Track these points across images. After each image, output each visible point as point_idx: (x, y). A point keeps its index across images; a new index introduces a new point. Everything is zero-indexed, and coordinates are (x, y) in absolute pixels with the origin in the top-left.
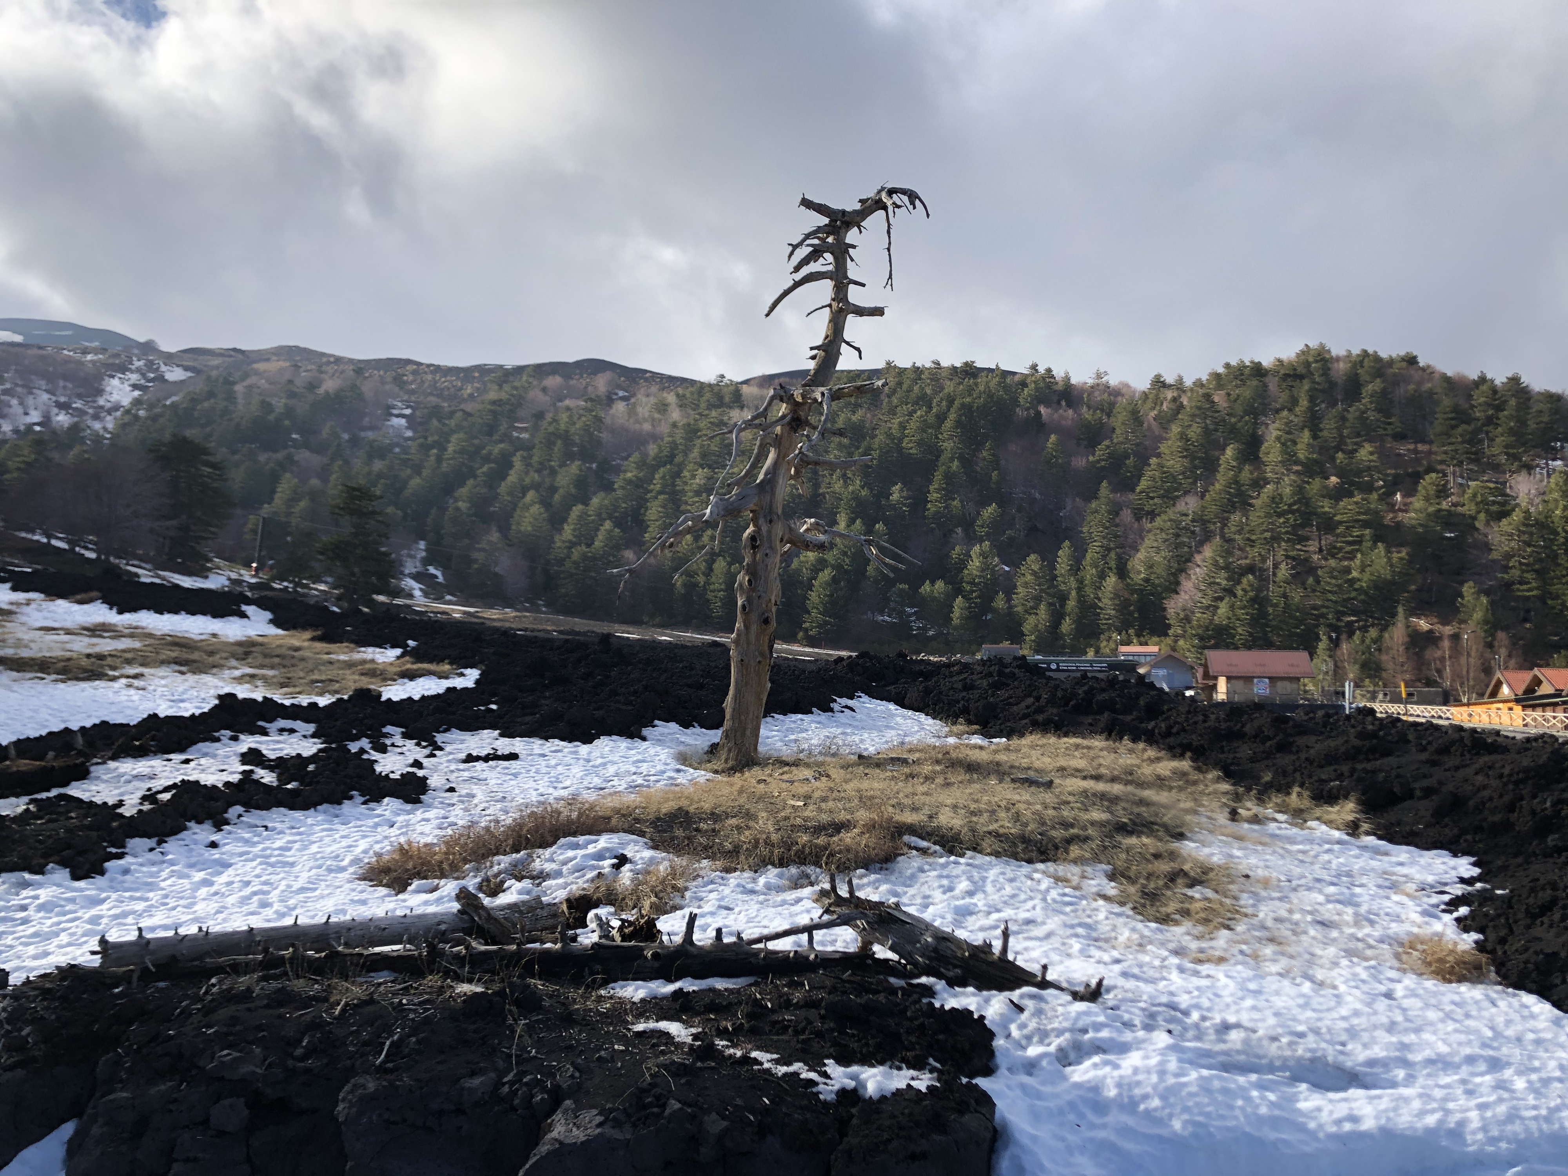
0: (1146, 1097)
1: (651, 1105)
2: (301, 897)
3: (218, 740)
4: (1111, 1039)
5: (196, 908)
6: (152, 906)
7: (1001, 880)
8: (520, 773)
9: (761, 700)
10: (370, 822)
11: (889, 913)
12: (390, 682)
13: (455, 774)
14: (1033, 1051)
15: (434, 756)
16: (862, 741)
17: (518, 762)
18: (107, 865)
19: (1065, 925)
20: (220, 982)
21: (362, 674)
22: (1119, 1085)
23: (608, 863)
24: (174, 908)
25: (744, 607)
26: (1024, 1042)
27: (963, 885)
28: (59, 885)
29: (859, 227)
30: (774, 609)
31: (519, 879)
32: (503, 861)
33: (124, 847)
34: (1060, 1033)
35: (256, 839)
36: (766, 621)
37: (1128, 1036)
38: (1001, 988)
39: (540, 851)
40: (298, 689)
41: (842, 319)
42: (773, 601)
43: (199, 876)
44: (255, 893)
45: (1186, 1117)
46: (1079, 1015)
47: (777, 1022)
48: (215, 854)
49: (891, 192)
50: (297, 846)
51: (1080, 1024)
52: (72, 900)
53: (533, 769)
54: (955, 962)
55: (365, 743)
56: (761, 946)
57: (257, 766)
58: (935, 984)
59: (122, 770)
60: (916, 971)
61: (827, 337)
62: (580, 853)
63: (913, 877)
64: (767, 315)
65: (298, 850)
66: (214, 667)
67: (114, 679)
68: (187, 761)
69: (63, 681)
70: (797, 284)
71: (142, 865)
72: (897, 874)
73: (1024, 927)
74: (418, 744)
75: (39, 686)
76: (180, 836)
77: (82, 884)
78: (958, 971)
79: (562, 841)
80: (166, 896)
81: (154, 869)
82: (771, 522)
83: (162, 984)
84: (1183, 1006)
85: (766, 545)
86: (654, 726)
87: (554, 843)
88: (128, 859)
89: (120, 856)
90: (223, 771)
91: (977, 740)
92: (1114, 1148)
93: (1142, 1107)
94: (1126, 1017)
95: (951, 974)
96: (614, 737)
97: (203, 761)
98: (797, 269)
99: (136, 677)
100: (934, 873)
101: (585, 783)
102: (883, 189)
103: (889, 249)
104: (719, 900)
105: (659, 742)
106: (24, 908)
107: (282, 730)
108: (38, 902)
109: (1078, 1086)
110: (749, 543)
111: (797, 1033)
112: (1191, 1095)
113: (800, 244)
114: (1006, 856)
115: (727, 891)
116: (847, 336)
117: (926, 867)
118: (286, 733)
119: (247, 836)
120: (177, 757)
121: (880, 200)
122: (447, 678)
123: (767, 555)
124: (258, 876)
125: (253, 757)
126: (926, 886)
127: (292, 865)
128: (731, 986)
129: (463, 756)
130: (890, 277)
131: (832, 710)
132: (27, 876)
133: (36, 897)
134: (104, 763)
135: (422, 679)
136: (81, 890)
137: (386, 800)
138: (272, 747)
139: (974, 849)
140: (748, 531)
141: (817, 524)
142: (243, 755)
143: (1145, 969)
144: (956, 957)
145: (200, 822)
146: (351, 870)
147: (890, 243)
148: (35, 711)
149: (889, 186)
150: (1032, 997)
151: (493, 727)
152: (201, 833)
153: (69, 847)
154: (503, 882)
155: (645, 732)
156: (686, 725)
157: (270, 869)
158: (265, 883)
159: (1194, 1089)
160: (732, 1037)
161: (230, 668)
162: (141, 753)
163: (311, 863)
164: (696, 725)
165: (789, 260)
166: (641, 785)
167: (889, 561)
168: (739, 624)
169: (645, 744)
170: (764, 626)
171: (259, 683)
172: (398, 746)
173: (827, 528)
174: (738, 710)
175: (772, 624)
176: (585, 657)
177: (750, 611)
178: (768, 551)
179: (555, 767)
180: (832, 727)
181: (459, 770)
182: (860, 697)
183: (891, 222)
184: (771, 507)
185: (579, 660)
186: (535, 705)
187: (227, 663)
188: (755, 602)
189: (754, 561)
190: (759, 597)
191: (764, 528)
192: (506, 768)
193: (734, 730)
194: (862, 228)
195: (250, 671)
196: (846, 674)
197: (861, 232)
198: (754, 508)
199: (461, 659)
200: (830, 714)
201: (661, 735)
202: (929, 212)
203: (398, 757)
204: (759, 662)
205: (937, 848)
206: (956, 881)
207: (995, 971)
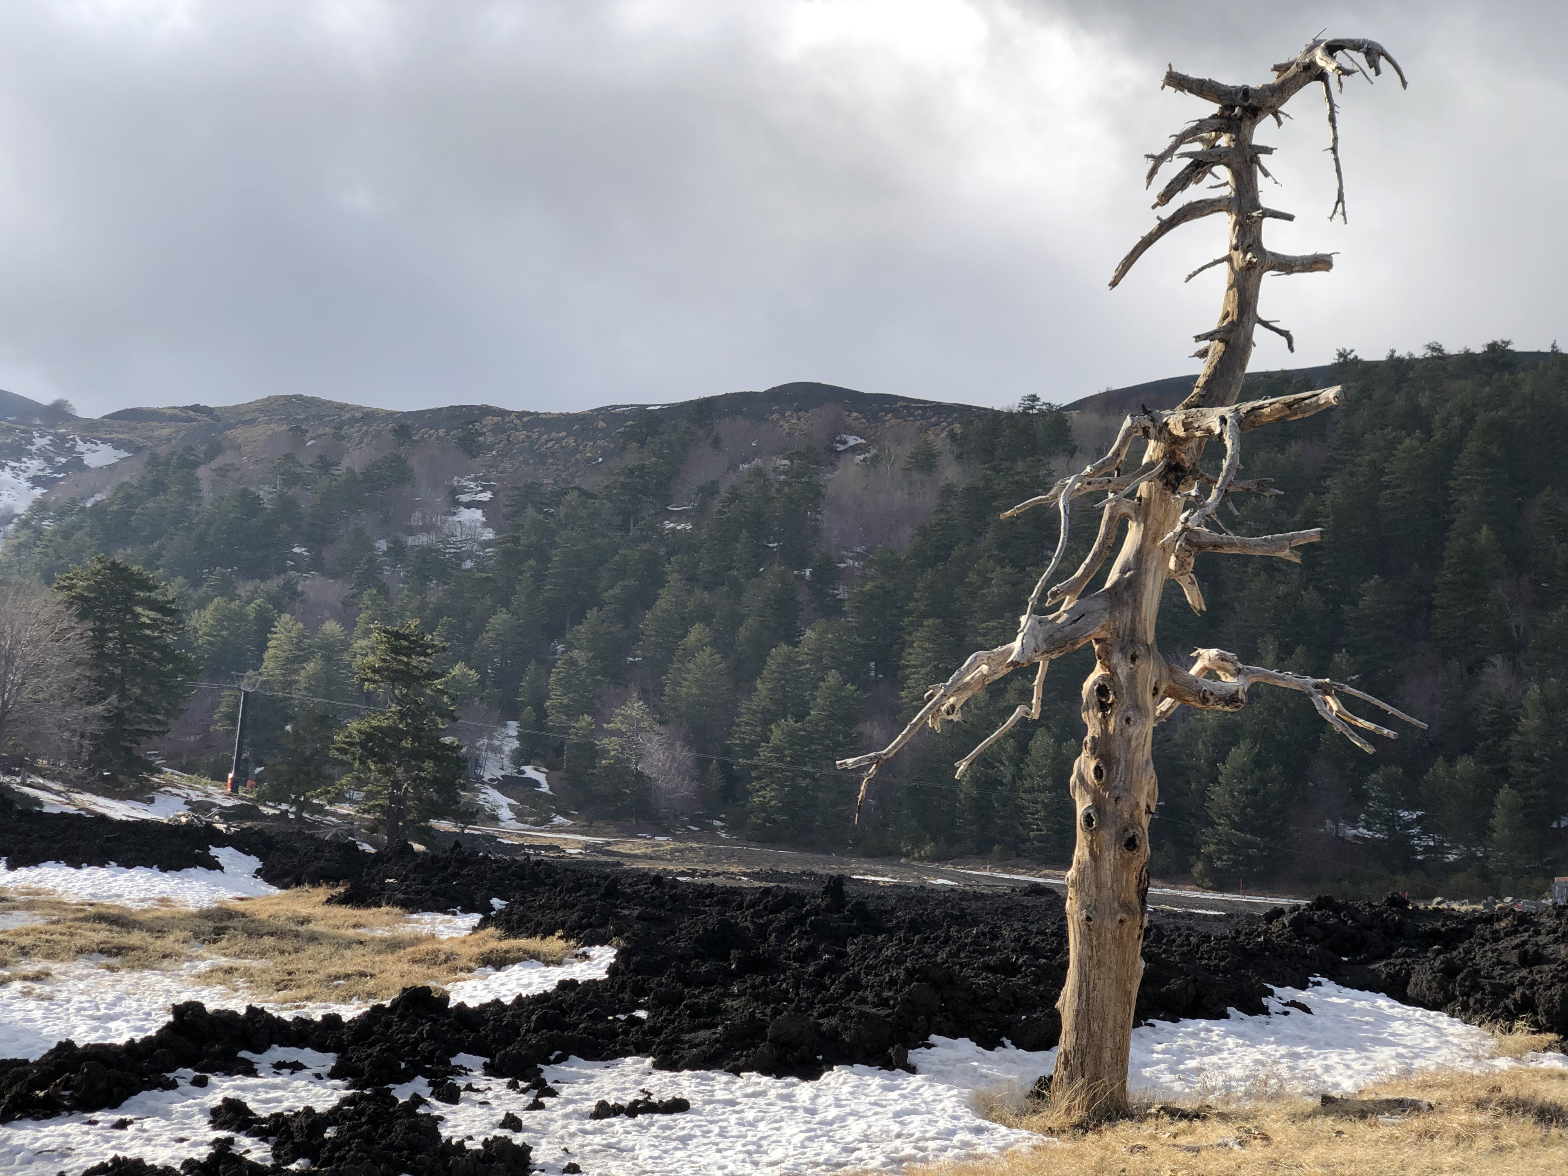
3: (172, 1085)
8: (691, 1137)
9: (1128, 993)
12: (461, 974)
13: (579, 1140)
15: (541, 1106)
16: (1328, 1070)
17: (688, 1117)
21: (415, 961)
25: (1088, 819)
29: (1276, 114)
30: (1145, 821)
36: (1131, 844)
40: (305, 992)
41: (1252, 281)
42: (1143, 807)
49: (1332, 49)
53: (716, 1129)
55: (420, 1085)
57: (238, 1131)
59: (16, 1142)
61: (1226, 316)
64: (1114, 284)
66: (165, 956)
68: (122, 1125)
70: (1166, 226)
74: (513, 1086)
82: (1134, 659)
85: (1127, 700)
86: (930, 1046)
90: (182, 1140)
91: (1552, 1061)
96: (858, 1067)
97: (148, 1123)
98: (1166, 197)
99: (37, 978)
101: (810, 1155)
102: (1316, 44)
103: (1334, 150)
105: (941, 1075)
107: (279, 1066)
110: (1095, 700)
113: (1169, 153)
116: (1263, 310)
118: (286, 1071)
120: (105, 1117)
121: (1313, 63)
122: (559, 963)
123: (1128, 720)
125: (232, 1115)
129: (590, 1105)
130: (1340, 199)
131: (1265, 1011)
135: (517, 967)
138: (263, 1096)
140: (1093, 677)
141: (1223, 659)
142: (215, 1112)
147: (1335, 139)
149: (1329, 37)
151: (641, 1050)
155: (914, 1056)
156: (989, 1042)
161: (190, 959)
164: (1007, 1042)
165: (1149, 183)
166: (911, 1158)
167: (1362, 723)
168: (1081, 852)
169: (916, 1080)
170: (1128, 855)
171: (241, 983)
172: (477, 1090)
173: (1240, 665)
174: (1084, 1015)
175: (1142, 849)
176: (800, 920)
177: (1101, 825)
178: (1130, 713)
179: (753, 1124)
180: (1268, 1043)
181: (585, 1132)
182: (1319, 984)
183: (1336, 101)
184: (1133, 630)
185: (789, 926)
186: (714, 1010)
187: (186, 950)
188: (1109, 808)
189: (1105, 731)
190: (1117, 799)
191: (1123, 670)
192: (667, 1127)
193: (1080, 1051)
194: (1282, 116)
195: (224, 962)
196: (1290, 940)
197: (1280, 123)
198: (1102, 634)
199: (582, 928)
200: (1262, 1017)
201: (943, 1063)
202: (1407, 79)
203: (479, 1111)
204: (1121, 921)
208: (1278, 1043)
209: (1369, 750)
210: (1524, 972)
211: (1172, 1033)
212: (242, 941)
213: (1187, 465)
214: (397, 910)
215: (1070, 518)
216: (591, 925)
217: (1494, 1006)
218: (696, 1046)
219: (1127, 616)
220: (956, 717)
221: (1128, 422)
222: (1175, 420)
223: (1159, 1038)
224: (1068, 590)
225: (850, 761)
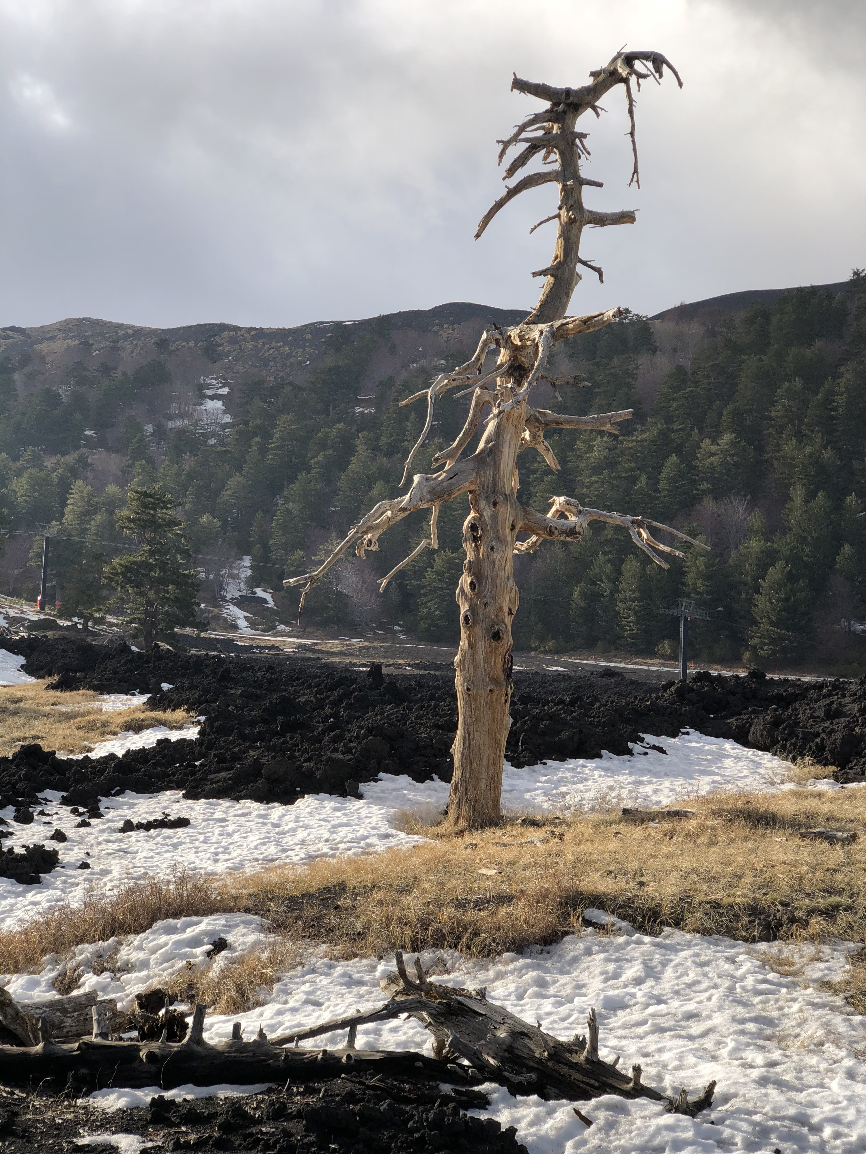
7: (689, 963)
8: (181, 843)
9: (498, 741)
11: (459, 1003)
12: (109, 737)
13: (103, 846)
15: (88, 825)
16: (656, 792)
17: (186, 830)
19: (734, 1019)
21: (79, 728)
23: (200, 951)
25: (466, 618)
27: (633, 971)
29: (594, 108)
30: (509, 620)
31: (99, 972)
32: (86, 951)
36: (496, 636)
38: (573, 1098)
39: (131, 937)
41: (574, 231)
42: (506, 609)
46: (659, 1130)
47: (250, 1135)
49: (629, 59)
51: (657, 1142)
53: (202, 838)
54: (531, 1064)
55: (9, 813)
56: (291, 1045)
58: (494, 1091)
60: (481, 1077)
61: (556, 257)
62: (175, 937)
63: (575, 960)
64: (478, 236)
70: (512, 193)
72: (554, 958)
73: (683, 1023)
74: (74, 811)
78: (533, 1076)
79: (158, 925)
82: (495, 504)
85: (491, 534)
86: (376, 781)
87: (150, 926)
91: (825, 786)
94: (727, 1132)
95: (517, 1079)
96: (322, 795)
98: (511, 171)
100: (602, 956)
101: (256, 855)
102: (619, 55)
103: (632, 134)
104: (308, 993)
105: (379, 800)
110: (470, 534)
113: (515, 139)
114: (718, 932)
115: (324, 981)
116: (582, 254)
117: (595, 948)
121: (615, 70)
122: (180, 728)
123: (492, 548)
126: (586, 973)
128: (236, 1094)
129: (121, 824)
130: (636, 171)
131: (630, 752)
135: (149, 731)
139: (677, 924)
140: (469, 518)
141: (568, 503)
143: (804, 1074)
144: (533, 1058)
147: (633, 126)
149: (627, 50)
150: (609, 1107)
151: (178, 786)
154: (80, 976)
155: (363, 787)
164: (435, 777)
165: (500, 161)
166: (325, 855)
167: (662, 547)
168: (464, 643)
169: (359, 803)
170: (494, 644)
172: (48, 815)
173: (581, 508)
174: (467, 756)
175: (506, 638)
176: (348, 695)
177: (475, 623)
178: (494, 543)
179: (230, 835)
180: (624, 774)
181: (108, 841)
182: (688, 733)
183: (634, 96)
184: (495, 484)
185: (340, 700)
186: (236, 758)
188: (481, 611)
189: (477, 556)
190: (486, 604)
191: (487, 513)
192: (169, 837)
193: (465, 781)
194: (599, 110)
196: (672, 703)
197: (598, 115)
198: (472, 488)
199: (200, 703)
200: (626, 757)
201: (383, 791)
202: (682, 80)
203: (41, 828)
204: (491, 690)
205: (624, 924)
206: (627, 965)
207: (575, 1075)
208: (630, 774)
209: (665, 566)
210: (827, 724)
211: (557, 769)
213: (526, 366)
214: (91, 692)
215: (435, 404)
216: (207, 701)
217: (803, 747)
218: (215, 783)
219: (490, 472)
220: (374, 548)
221: (484, 336)
222: (514, 332)
223: (546, 772)
224: (449, 456)
225: (292, 580)
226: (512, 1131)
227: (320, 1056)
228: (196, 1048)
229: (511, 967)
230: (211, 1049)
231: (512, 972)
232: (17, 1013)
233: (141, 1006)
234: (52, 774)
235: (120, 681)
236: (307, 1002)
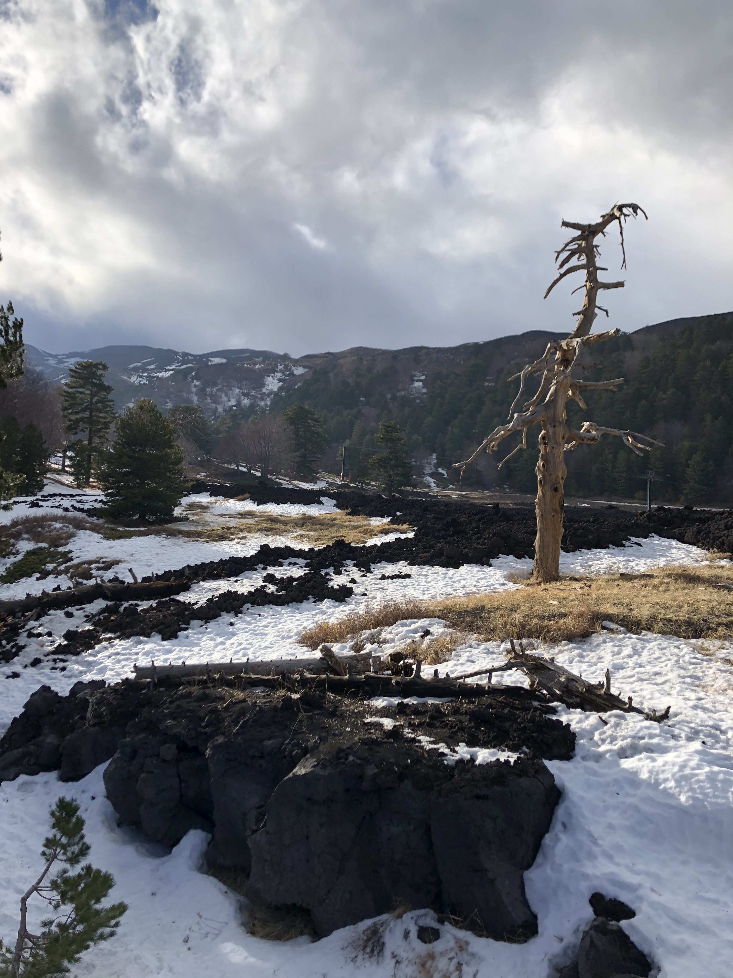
0: (666, 780)
1: (342, 758)
2: (263, 652)
3: (256, 569)
4: (659, 745)
5: (213, 656)
6: (193, 654)
7: (655, 648)
8: (408, 586)
9: (557, 540)
10: (314, 612)
11: (541, 664)
12: (374, 536)
13: (372, 586)
14: (603, 748)
15: (366, 576)
16: (637, 565)
17: (409, 579)
18: (179, 633)
19: (679, 676)
20: (184, 689)
21: (360, 532)
22: (650, 772)
23: (418, 635)
24: (203, 656)
25: (541, 481)
26: (600, 743)
27: (627, 651)
28: (155, 643)
29: (603, 233)
30: (562, 482)
31: (372, 643)
32: (366, 633)
33: (189, 624)
34: (625, 738)
35: (253, 621)
36: (556, 490)
37: (672, 743)
38: (598, 711)
39: (386, 628)
40: (323, 542)
41: (593, 293)
42: (560, 477)
43: (219, 640)
44: (242, 649)
45: (690, 794)
46: (641, 729)
47: (444, 721)
48: (231, 629)
49: (620, 208)
50: (272, 625)
51: (641, 734)
52: (159, 651)
53: (417, 583)
54: (577, 694)
55: (331, 570)
56: (461, 681)
57: (269, 583)
58: (559, 706)
59: (205, 586)
60: (552, 699)
61: (585, 306)
62: (406, 629)
63: (598, 645)
64: (545, 297)
65: (272, 627)
66: (284, 531)
67: (232, 540)
68: (236, 581)
69: (207, 542)
70: (562, 276)
71: (195, 634)
72: (588, 644)
73: (653, 677)
74: (359, 570)
75: (196, 544)
76: (216, 620)
77: (165, 643)
78: (578, 700)
79: (399, 622)
80: (200, 650)
81: (200, 636)
82: (554, 427)
83: (162, 689)
84: (723, 728)
85: (552, 441)
86: (498, 558)
87: (394, 623)
88: (190, 631)
89: (186, 629)
90: (252, 586)
91: (725, 563)
92: (637, 809)
93: (662, 786)
94: (677, 732)
95: (570, 701)
96: (472, 565)
97: (244, 581)
98: (561, 266)
99: (242, 538)
100: (612, 644)
101: (442, 592)
102: (615, 206)
103: (622, 244)
104: (468, 657)
105: (500, 567)
106: (137, 654)
107: (290, 564)
108: (144, 651)
109: (624, 770)
110: (542, 441)
111: (451, 727)
112: (698, 781)
113: (563, 250)
114: (670, 634)
115: (476, 651)
116: (598, 303)
117: (608, 640)
118: (292, 565)
119: (248, 619)
120: (232, 579)
121: (613, 214)
122: (406, 533)
123: (553, 448)
124: (247, 640)
125: (270, 578)
126: (604, 652)
127: (266, 635)
128: (436, 702)
129: (380, 576)
130: (624, 261)
131: (623, 546)
132: (142, 638)
133: (144, 649)
134: (198, 583)
135: (391, 534)
136: (164, 646)
137: (325, 600)
138: (282, 572)
139: (649, 630)
140: (542, 434)
141: (591, 425)
142: (265, 577)
143: (717, 705)
144: (578, 691)
145: (228, 612)
146: (294, 638)
147: (623, 240)
148: (189, 557)
149: (619, 203)
150: (617, 716)
151: (405, 560)
152: (226, 618)
153: (162, 624)
154: (364, 645)
155: (492, 561)
156: (519, 557)
157: (254, 637)
158: (249, 644)
159: (702, 777)
160: (414, 727)
161: (293, 532)
162: (217, 577)
163: (276, 634)
164: (526, 556)
165: (556, 261)
166: (474, 593)
167: (639, 445)
168: (539, 493)
169: (490, 569)
170: (555, 493)
171: (305, 539)
172: (348, 571)
173: (598, 427)
174: (543, 548)
175: (560, 491)
176: (483, 518)
177: (545, 484)
178: (554, 445)
179: (429, 582)
180: (621, 556)
181: (375, 584)
182: (653, 537)
183: (623, 226)
184: (554, 418)
185: (480, 520)
186: (432, 547)
187: (292, 529)
188: (548, 478)
189: (546, 452)
190: (550, 475)
191: (551, 431)
192: (402, 583)
193: (540, 558)
194: (605, 234)
195: (302, 532)
196: (645, 522)
197: (605, 236)
198: (543, 419)
199: (415, 521)
200: (622, 548)
201: (501, 563)
202: (647, 216)
203: (345, 577)
204: (553, 516)
205: (622, 629)
206: (624, 648)
207: (600, 700)
208: (624, 556)
209: (641, 455)
210: (726, 532)
211: (587, 554)
212: (310, 526)
213: (570, 359)
214: (365, 516)
215: (524, 379)
216: (417, 520)
217: (713, 543)
218: (422, 558)
219: (552, 412)
220: (495, 449)
221: (549, 345)
222: (563, 343)
223: (581, 555)
224: (532, 404)
225: (457, 464)
226: (568, 725)
227: (475, 686)
228: (418, 680)
229: (566, 648)
230: (425, 680)
231: (567, 650)
232: (337, 661)
233: (391, 659)
234: (349, 553)
235: (378, 511)
236: (468, 661)
